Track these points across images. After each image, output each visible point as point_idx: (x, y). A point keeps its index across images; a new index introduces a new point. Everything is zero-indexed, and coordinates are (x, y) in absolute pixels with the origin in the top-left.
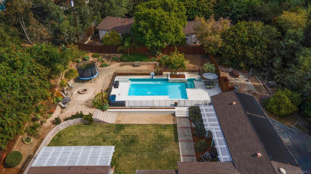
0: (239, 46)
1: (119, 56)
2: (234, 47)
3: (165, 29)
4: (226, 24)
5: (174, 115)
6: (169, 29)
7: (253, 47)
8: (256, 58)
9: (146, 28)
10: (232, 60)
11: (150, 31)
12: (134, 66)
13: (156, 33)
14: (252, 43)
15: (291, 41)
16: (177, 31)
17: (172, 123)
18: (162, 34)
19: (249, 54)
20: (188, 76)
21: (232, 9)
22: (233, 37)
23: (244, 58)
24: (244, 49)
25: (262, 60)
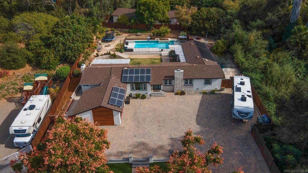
0: (201, 21)
1: (128, 30)
2: (198, 22)
3: (156, 10)
4: (194, 10)
5: (161, 55)
6: (159, 11)
7: (209, 22)
8: (211, 28)
9: (144, 10)
10: (197, 30)
11: (147, 12)
12: (137, 35)
13: (151, 13)
14: (208, 19)
15: (229, 17)
16: (164, 13)
17: (160, 58)
18: (154, 14)
19: (207, 26)
20: (170, 39)
21: (202, 4)
22: (198, 16)
23: (205, 29)
24: (204, 23)
25: (214, 29)
